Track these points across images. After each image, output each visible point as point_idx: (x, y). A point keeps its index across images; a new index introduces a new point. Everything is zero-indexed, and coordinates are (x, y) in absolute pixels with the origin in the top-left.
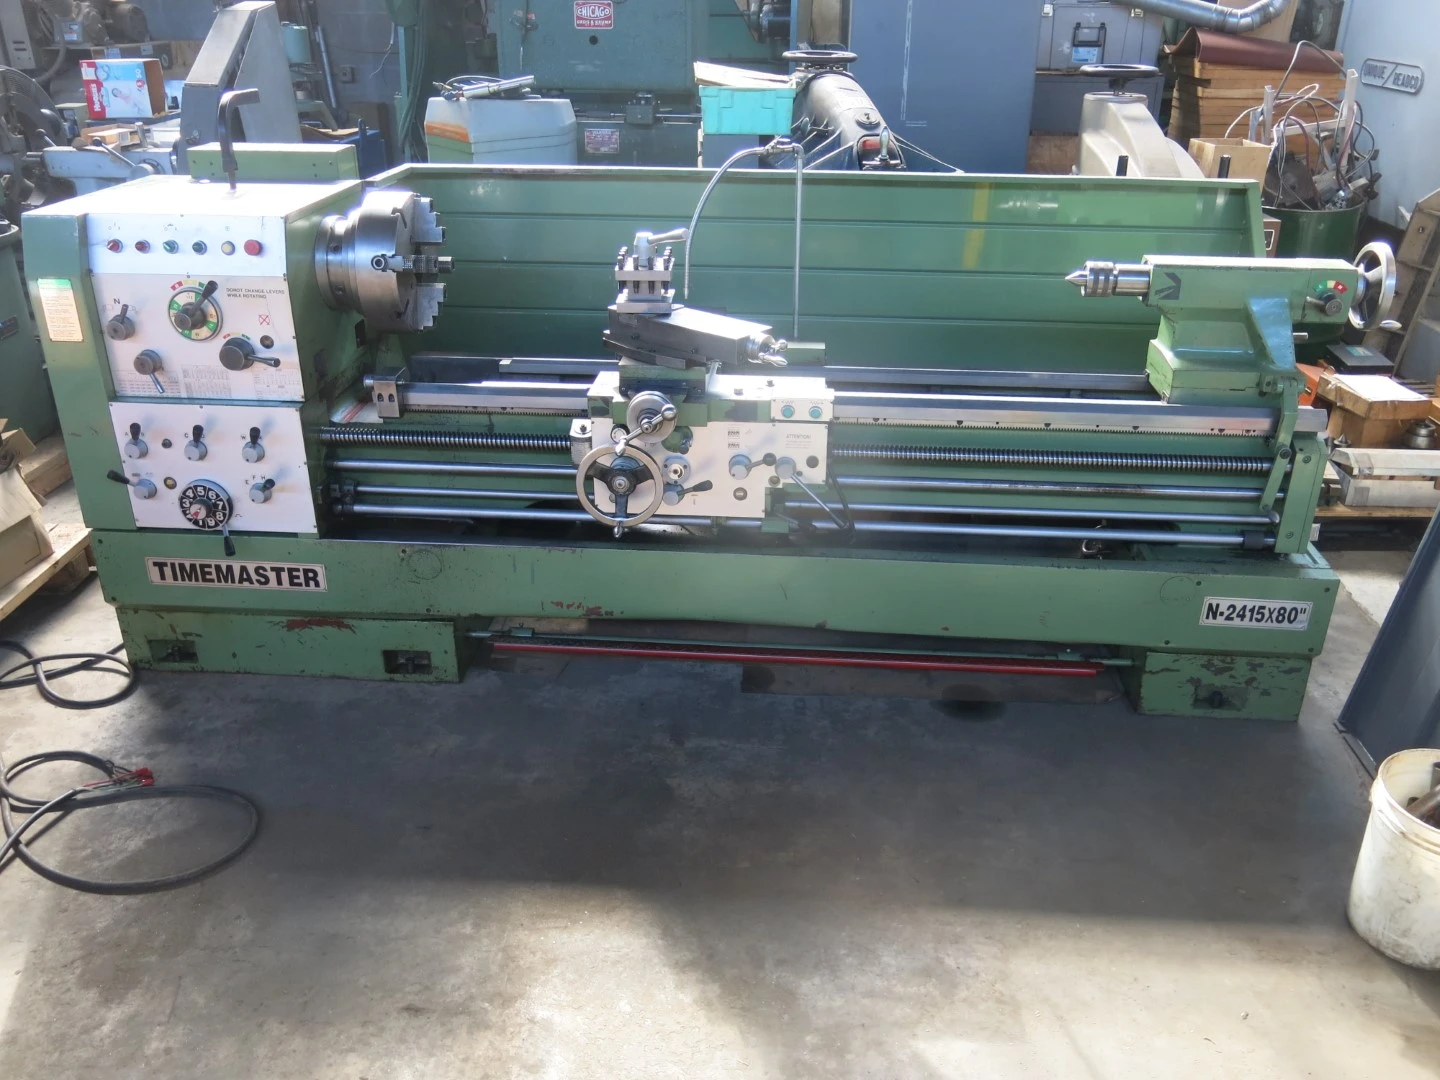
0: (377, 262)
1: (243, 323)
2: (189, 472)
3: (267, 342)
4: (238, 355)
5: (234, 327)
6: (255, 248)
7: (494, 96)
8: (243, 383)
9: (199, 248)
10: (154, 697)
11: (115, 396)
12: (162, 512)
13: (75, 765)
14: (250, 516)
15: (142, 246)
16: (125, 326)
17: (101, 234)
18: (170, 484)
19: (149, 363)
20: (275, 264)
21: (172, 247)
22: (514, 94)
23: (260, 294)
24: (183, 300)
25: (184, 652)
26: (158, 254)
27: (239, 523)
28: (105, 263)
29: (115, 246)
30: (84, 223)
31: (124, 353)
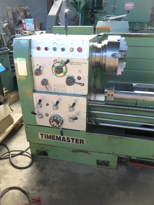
0: (113, 55)
1: (72, 71)
2: (52, 112)
3: (79, 78)
4: (70, 81)
5: (69, 74)
6: (80, 50)
7: (116, 19)
8: (71, 89)
9: (63, 50)
11: (34, 91)
12: (45, 122)
14: (67, 125)
15: (46, 49)
16: (39, 72)
17: (34, 45)
18: (47, 115)
19: (45, 82)
20: (85, 54)
21: (55, 49)
23: (79, 64)
24: (56, 65)
27: (64, 126)
28: (35, 53)
29: (39, 49)
30: (30, 41)
31: (38, 80)
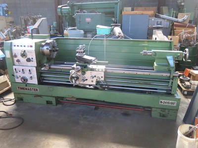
0: (47, 49)
1: (29, 56)
2: (22, 75)
3: (32, 58)
4: (29, 60)
5: (28, 57)
6: (31, 46)
7: (72, 29)
8: (29, 64)
9: (25, 46)
10: (16, 105)
11: (14, 65)
12: (19, 80)
13: (3, 113)
14: (30, 82)
15: (18, 46)
16: (16, 56)
17: (13, 44)
18: (20, 77)
19: (18, 61)
20: (33, 48)
21: (21, 46)
22: (74, 29)
23: (31, 52)
24: (22, 53)
25: (22, 99)
26: (20, 47)
27: (28, 82)
28: (14, 48)
29: (15, 46)
30: (11, 43)
31: (15, 59)
